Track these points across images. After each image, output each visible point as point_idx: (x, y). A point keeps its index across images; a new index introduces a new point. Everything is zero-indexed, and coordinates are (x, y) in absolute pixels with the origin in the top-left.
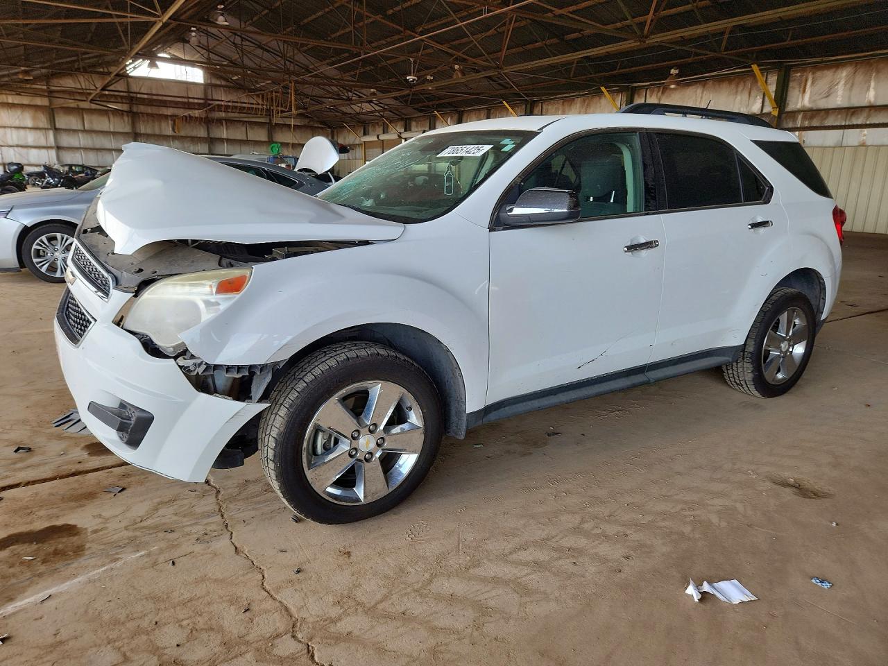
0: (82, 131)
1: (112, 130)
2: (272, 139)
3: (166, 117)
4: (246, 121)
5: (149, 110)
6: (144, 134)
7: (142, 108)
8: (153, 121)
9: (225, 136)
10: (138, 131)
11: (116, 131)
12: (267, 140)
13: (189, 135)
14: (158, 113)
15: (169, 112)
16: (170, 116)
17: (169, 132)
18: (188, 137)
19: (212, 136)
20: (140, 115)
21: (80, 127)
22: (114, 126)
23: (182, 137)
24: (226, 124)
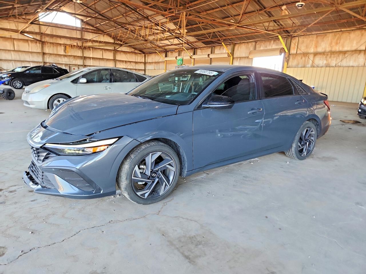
0: (13, 51)
1: (30, 51)
2: (115, 58)
3: (60, 44)
4: (103, 49)
5: (51, 40)
6: (48, 54)
7: (47, 39)
8: (53, 47)
9: (91, 56)
10: (45, 52)
11: (32, 51)
12: (113, 59)
13: (73, 55)
14: (56, 42)
15: (62, 41)
16: (63, 44)
17: (62, 53)
18: (72, 56)
19: (85, 56)
20: (46, 43)
21: (12, 49)
22: (32, 48)
23: (69, 56)
24: (92, 49)
